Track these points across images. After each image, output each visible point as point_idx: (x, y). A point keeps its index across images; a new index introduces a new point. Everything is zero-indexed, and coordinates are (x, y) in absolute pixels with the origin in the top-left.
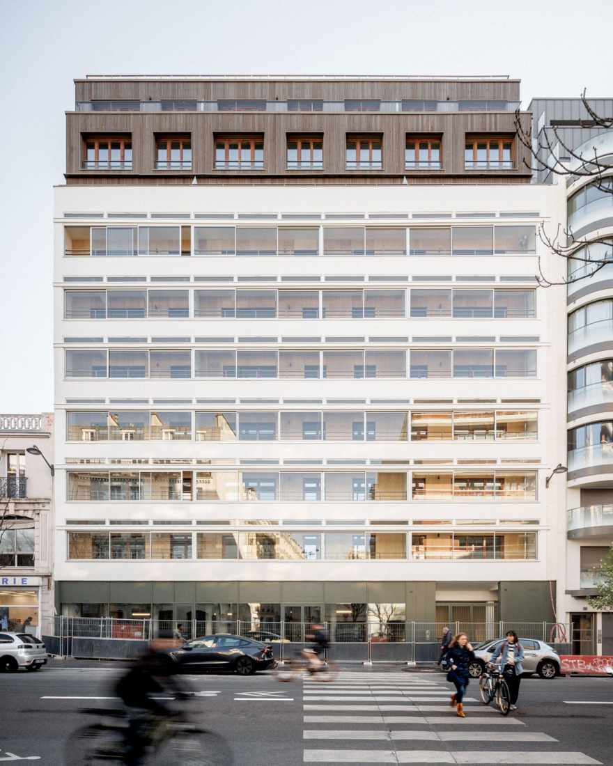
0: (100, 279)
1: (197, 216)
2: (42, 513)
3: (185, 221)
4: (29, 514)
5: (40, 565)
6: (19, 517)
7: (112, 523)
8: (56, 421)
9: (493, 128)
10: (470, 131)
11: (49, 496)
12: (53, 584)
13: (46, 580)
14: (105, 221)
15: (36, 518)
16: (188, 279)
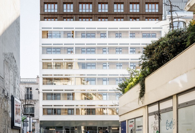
0: (51, 44)
1: (76, 28)
2: (36, 103)
3: (73, 30)
4: (33, 104)
5: (36, 117)
6: (30, 104)
7: (54, 106)
8: (40, 80)
9: (153, 1)
10: (146, 2)
11: (38, 99)
12: (39, 121)
13: (37, 120)
14: (52, 30)
15: (35, 105)
16: (73, 44)
